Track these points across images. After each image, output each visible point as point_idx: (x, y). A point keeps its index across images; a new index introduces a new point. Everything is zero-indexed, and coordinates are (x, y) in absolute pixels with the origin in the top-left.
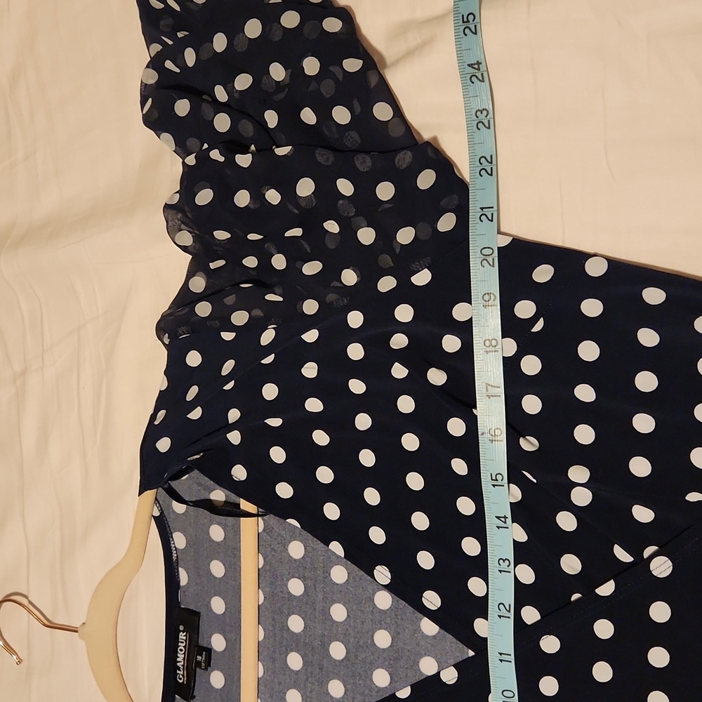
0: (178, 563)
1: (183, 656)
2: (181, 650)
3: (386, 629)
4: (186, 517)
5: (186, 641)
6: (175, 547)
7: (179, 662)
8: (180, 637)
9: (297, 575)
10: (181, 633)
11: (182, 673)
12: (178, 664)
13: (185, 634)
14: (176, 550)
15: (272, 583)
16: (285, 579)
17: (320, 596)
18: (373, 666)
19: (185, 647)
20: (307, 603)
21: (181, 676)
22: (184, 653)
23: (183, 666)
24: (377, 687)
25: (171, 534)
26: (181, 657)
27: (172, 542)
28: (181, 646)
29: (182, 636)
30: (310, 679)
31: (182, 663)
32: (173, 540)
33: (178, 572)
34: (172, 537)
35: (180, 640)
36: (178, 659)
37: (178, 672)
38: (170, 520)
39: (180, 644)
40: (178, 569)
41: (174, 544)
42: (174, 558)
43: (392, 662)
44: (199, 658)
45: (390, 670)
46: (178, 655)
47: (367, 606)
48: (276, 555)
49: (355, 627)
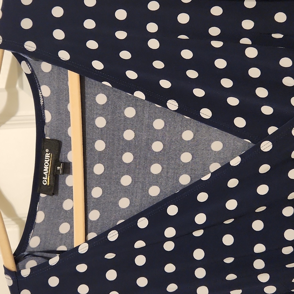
0: (44, 107)
1: (48, 168)
2: (46, 164)
3: (190, 129)
4: (51, 74)
5: (50, 158)
6: (42, 96)
7: (45, 171)
8: (46, 156)
9: (131, 105)
10: (47, 154)
11: (46, 178)
12: (44, 173)
13: (49, 154)
14: (43, 98)
15: (113, 112)
16: (122, 108)
17: (147, 116)
18: (181, 152)
19: (49, 162)
20: (137, 121)
21: (45, 181)
22: (49, 166)
23: (48, 174)
24: (183, 163)
25: (40, 87)
26: (46, 168)
27: (41, 92)
28: (47, 162)
29: (47, 156)
30: (138, 167)
31: (47, 172)
32: (41, 91)
33: (44, 113)
34: (40, 89)
35: (46, 158)
36: (44, 170)
37: (44, 178)
38: (39, 77)
39: (45, 161)
40: (44, 111)
41: (41, 93)
42: (42, 104)
43: (193, 147)
44: (58, 168)
45: (192, 152)
46: (45, 167)
47: (178, 118)
48: (117, 94)
49: (169, 131)
